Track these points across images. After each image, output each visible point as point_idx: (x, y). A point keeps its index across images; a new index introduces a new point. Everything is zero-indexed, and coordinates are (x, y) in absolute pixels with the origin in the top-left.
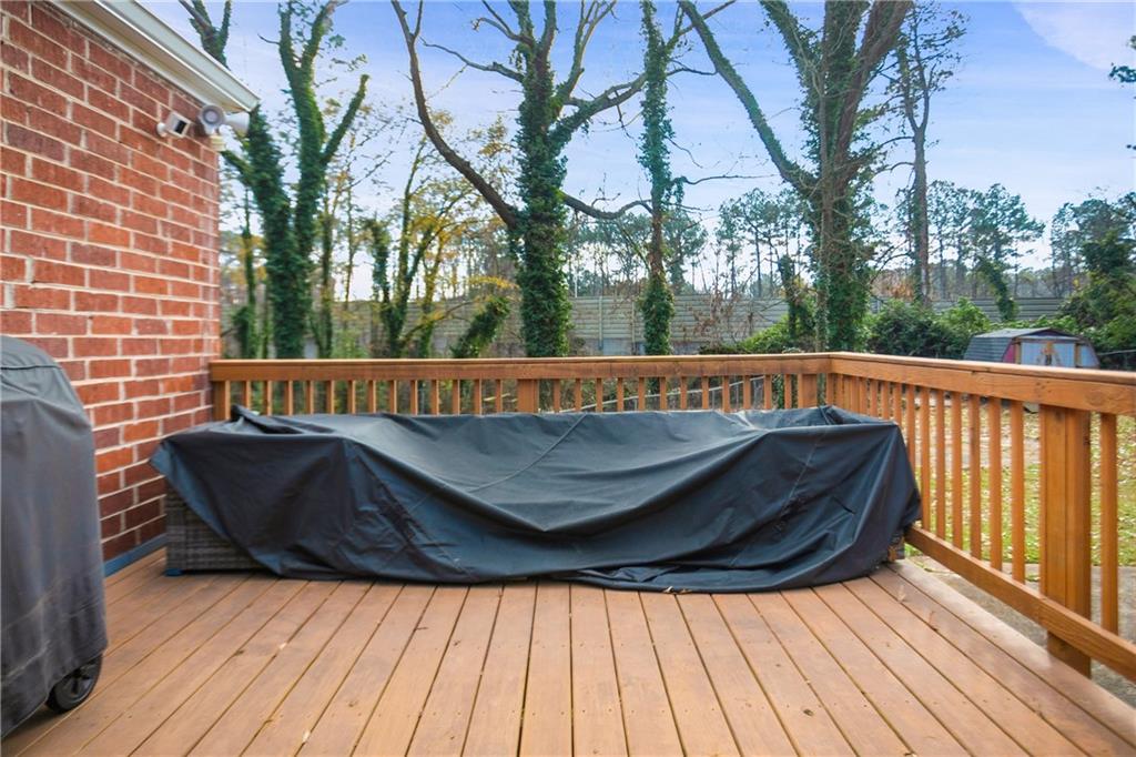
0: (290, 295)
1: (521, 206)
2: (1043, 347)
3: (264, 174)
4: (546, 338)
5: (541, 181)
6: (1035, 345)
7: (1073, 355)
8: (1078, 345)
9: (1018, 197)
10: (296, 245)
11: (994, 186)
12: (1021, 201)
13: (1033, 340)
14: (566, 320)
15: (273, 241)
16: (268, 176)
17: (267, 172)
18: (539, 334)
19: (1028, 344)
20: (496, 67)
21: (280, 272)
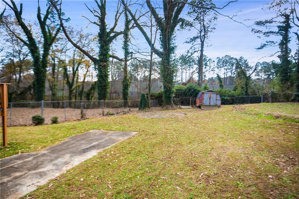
0: (40, 77)
1: (98, 58)
2: (209, 95)
3: (32, 48)
4: (102, 90)
5: (103, 52)
6: (207, 94)
7: (215, 97)
8: (217, 94)
9: (246, 60)
10: (41, 65)
11: (241, 57)
12: (247, 61)
13: (207, 93)
14: (108, 86)
15: (35, 64)
16: (33, 48)
17: (33, 47)
18: (101, 89)
19: (206, 94)
20: (95, 23)
21: (36, 72)
